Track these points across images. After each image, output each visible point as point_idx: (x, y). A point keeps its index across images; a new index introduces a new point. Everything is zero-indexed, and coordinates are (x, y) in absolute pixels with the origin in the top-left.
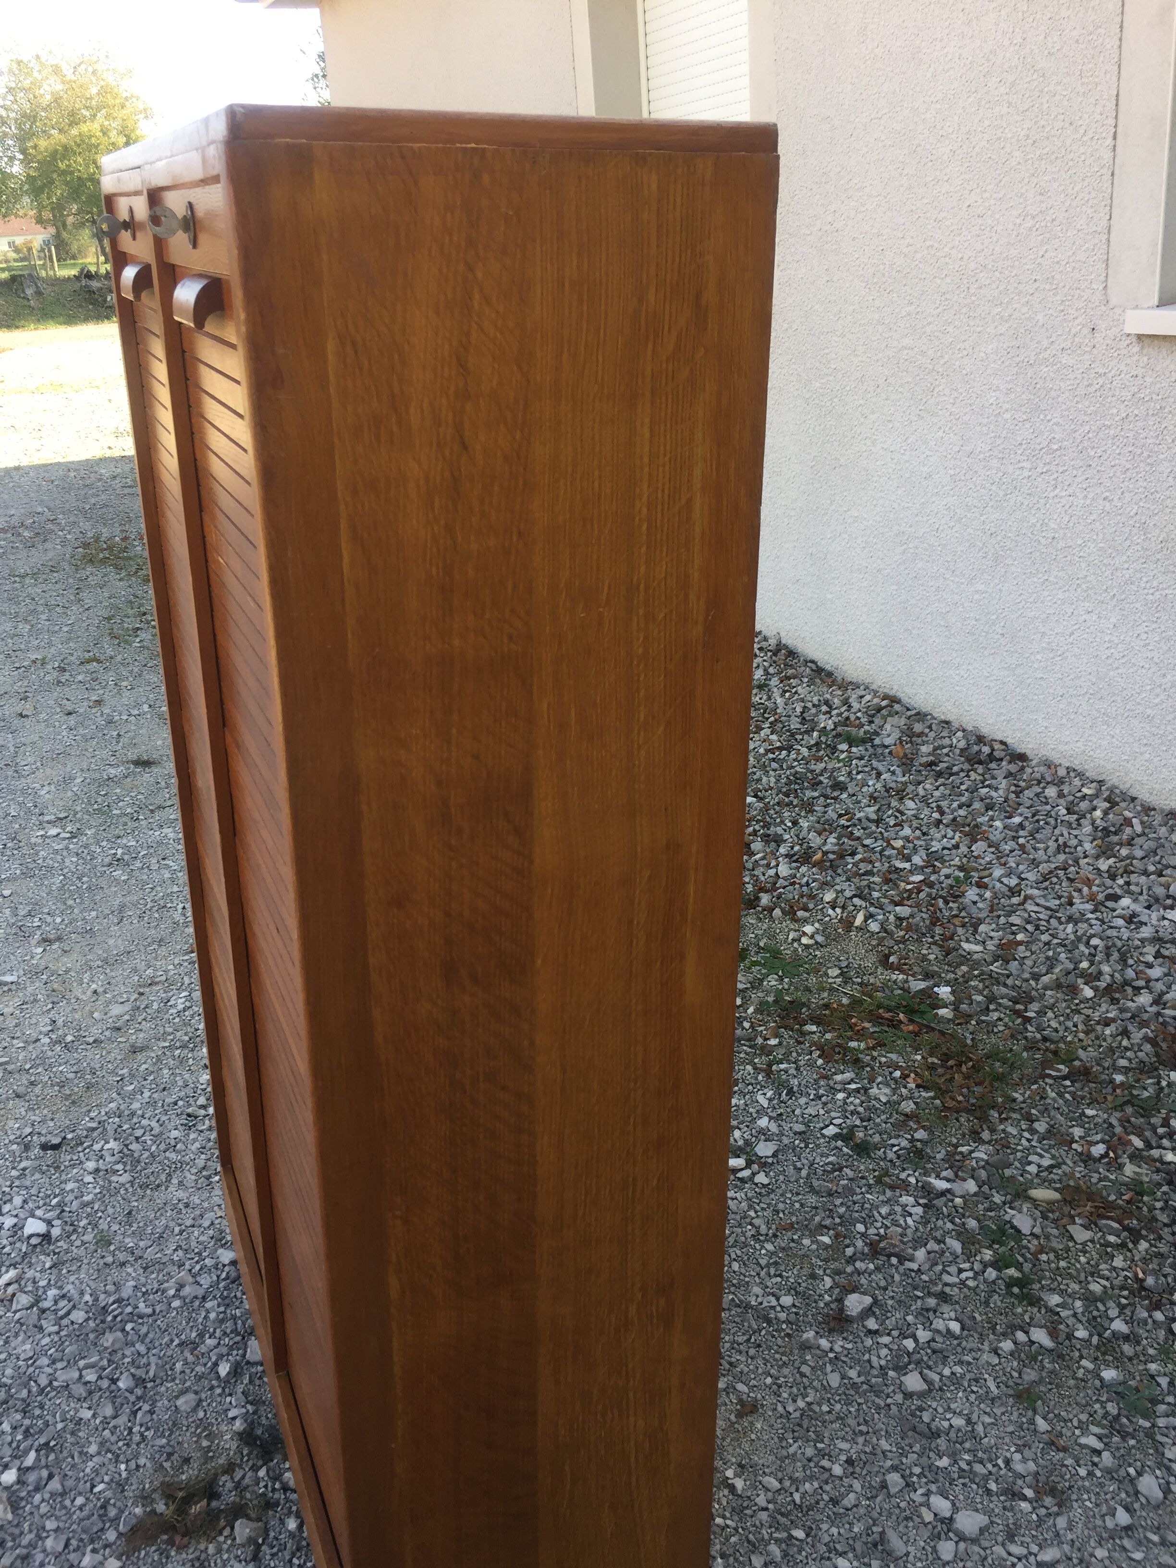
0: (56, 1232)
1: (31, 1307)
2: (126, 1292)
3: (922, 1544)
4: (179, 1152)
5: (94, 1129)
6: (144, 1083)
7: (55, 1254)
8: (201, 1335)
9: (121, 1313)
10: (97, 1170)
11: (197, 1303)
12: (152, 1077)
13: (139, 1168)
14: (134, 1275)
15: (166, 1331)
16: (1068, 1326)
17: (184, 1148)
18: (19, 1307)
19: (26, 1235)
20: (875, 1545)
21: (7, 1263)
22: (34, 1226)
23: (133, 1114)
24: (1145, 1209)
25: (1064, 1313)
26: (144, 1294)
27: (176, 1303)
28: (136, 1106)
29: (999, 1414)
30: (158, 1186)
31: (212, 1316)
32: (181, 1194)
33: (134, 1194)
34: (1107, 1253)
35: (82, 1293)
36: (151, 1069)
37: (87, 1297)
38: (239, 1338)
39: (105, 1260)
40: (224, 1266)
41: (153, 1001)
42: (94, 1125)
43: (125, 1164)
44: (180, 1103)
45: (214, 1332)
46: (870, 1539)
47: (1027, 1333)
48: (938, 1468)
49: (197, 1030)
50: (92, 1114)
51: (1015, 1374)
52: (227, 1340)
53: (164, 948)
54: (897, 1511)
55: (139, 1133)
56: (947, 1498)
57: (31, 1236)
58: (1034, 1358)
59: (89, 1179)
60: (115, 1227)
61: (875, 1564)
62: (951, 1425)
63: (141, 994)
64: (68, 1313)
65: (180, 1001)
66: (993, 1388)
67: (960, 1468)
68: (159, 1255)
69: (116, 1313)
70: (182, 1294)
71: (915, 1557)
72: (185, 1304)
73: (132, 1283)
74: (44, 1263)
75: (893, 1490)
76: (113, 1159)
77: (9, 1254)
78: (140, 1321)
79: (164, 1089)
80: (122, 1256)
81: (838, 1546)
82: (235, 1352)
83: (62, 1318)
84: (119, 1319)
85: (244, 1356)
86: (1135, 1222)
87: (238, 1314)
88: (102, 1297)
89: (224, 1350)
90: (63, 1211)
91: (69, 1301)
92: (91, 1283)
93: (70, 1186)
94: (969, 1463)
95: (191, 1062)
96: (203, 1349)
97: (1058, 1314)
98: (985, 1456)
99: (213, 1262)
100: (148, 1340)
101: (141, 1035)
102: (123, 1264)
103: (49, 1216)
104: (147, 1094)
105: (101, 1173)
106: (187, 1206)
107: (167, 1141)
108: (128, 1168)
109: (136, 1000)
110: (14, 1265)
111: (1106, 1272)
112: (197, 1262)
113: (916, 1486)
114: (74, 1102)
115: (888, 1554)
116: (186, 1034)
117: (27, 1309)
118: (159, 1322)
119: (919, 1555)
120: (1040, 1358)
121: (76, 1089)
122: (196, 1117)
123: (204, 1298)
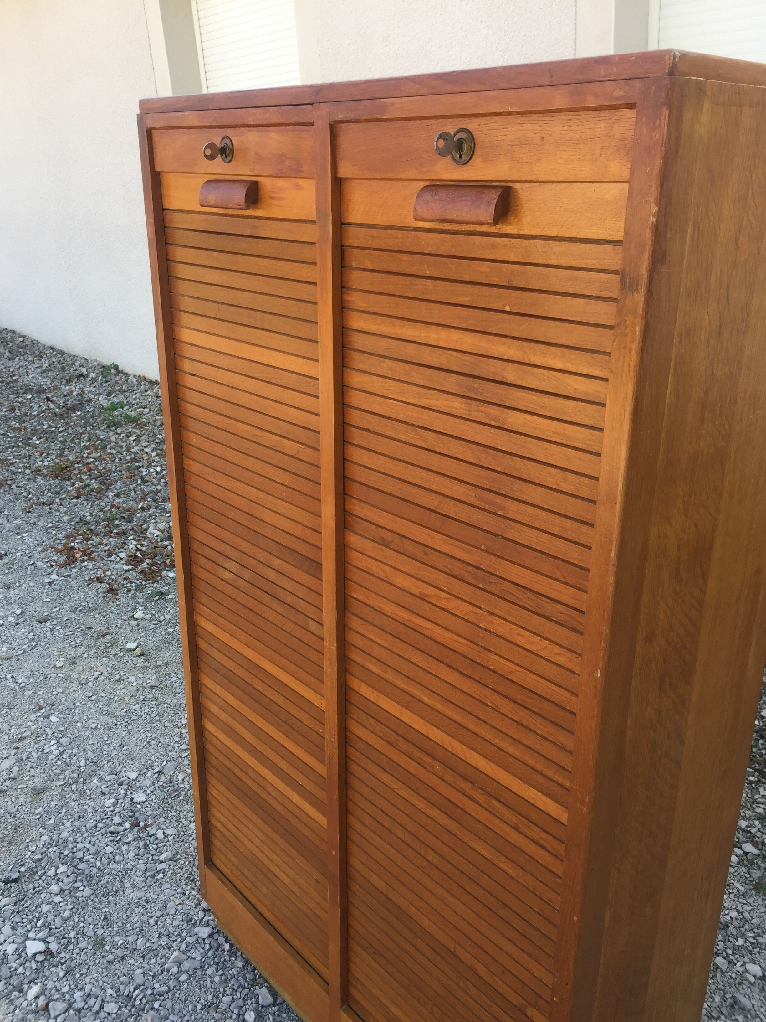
0: (54, 947)
1: (67, 1010)
2: (139, 979)
3: (758, 997)
4: (119, 862)
5: (40, 860)
6: (60, 815)
7: (62, 964)
8: (216, 996)
9: (144, 997)
10: (62, 891)
11: (199, 972)
12: (64, 810)
13: (94, 882)
14: (136, 964)
15: (186, 1000)
16: (758, 838)
17: (122, 858)
18: (57, 1013)
19: (30, 955)
20: (732, 1006)
21: (26, 981)
22: (34, 947)
23: (66, 841)
24: (757, 756)
25: (753, 831)
26: (153, 977)
27: (183, 977)
28: (65, 835)
29: (751, 902)
30: (116, 892)
31: (217, 979)
32: (137, 894)
33: (100, 903)
34: (753, 788)
35: (104, 989)
36: (60, 804)
37: (110, 991)
38: (246, 991)
39: (107, 958)
40: (204, 939)
41: (31, 752)
42: (39, 856)
43: (81, 881)
44: (100, 825)
45: (225, 991)
46: (728, 1004)
47: (740, 848)
48: (738, 946)
49: (80, 767)
50: (33, 848)
51: (747, 875)
52: (238, 994)
53: (14, 710)
54: (732, 981)
55: (80, 854)
56: (755, 964)
57: (35, 955)
58: (752, 863)
59: (58, 899)
60: (100, 932)
61: (740, 1018)
62: (731, 918)
63: (17, 748)
64: (102, 1007)
65: (53, 748)
66: (740, 888)
67: (750, 942)
68: (148, 945)
69: (140, 997)
70: (183, 969)
71: (758, 1006)
72: (190, 976)
73: (139, 971)
74: (57, 973)
75: (724, 968)
76: (70, 879)
77: (24, 974)
78: (162, 998)
79: (80, 817)
80: (119, 953)
81: (713, 1014)
82: (249, 1002)
83: (97, 1013)
84: (144, 1001)
85: (257, 1002)
86: (757, 765)
87: (236, 973)
88: (122, 988)
89: (241, 1002)
90: (50, 929)
91: (96, 997)
92: (105, 979)
93: (45, 908)
94: (754, 938)
95: (88, 792)
96: (222, 1006)
97: (749, 832)
98: (760, 931)
99: (194, 938)
100: (176, 1011)
101: (36, 780)
102: (123, 959)
103: (40, 935)
104: (68, 824)
105: (67, 892)
106: (148, 901)
107: (106, 856)
108: (85, 883)
109: (15, 754)
110: (32, 981)
111: (760, 800)
112: (181, 942)
113: (735, 961)
114: (10, 843)
115: (743, 1009)
116: (73, 772)
117: (65, 1012)
118: (177, 995)
119: (759, 1005)
120: (755, 861)
121: (7, 832)
122: (118, 833)
123: (202, 968)
